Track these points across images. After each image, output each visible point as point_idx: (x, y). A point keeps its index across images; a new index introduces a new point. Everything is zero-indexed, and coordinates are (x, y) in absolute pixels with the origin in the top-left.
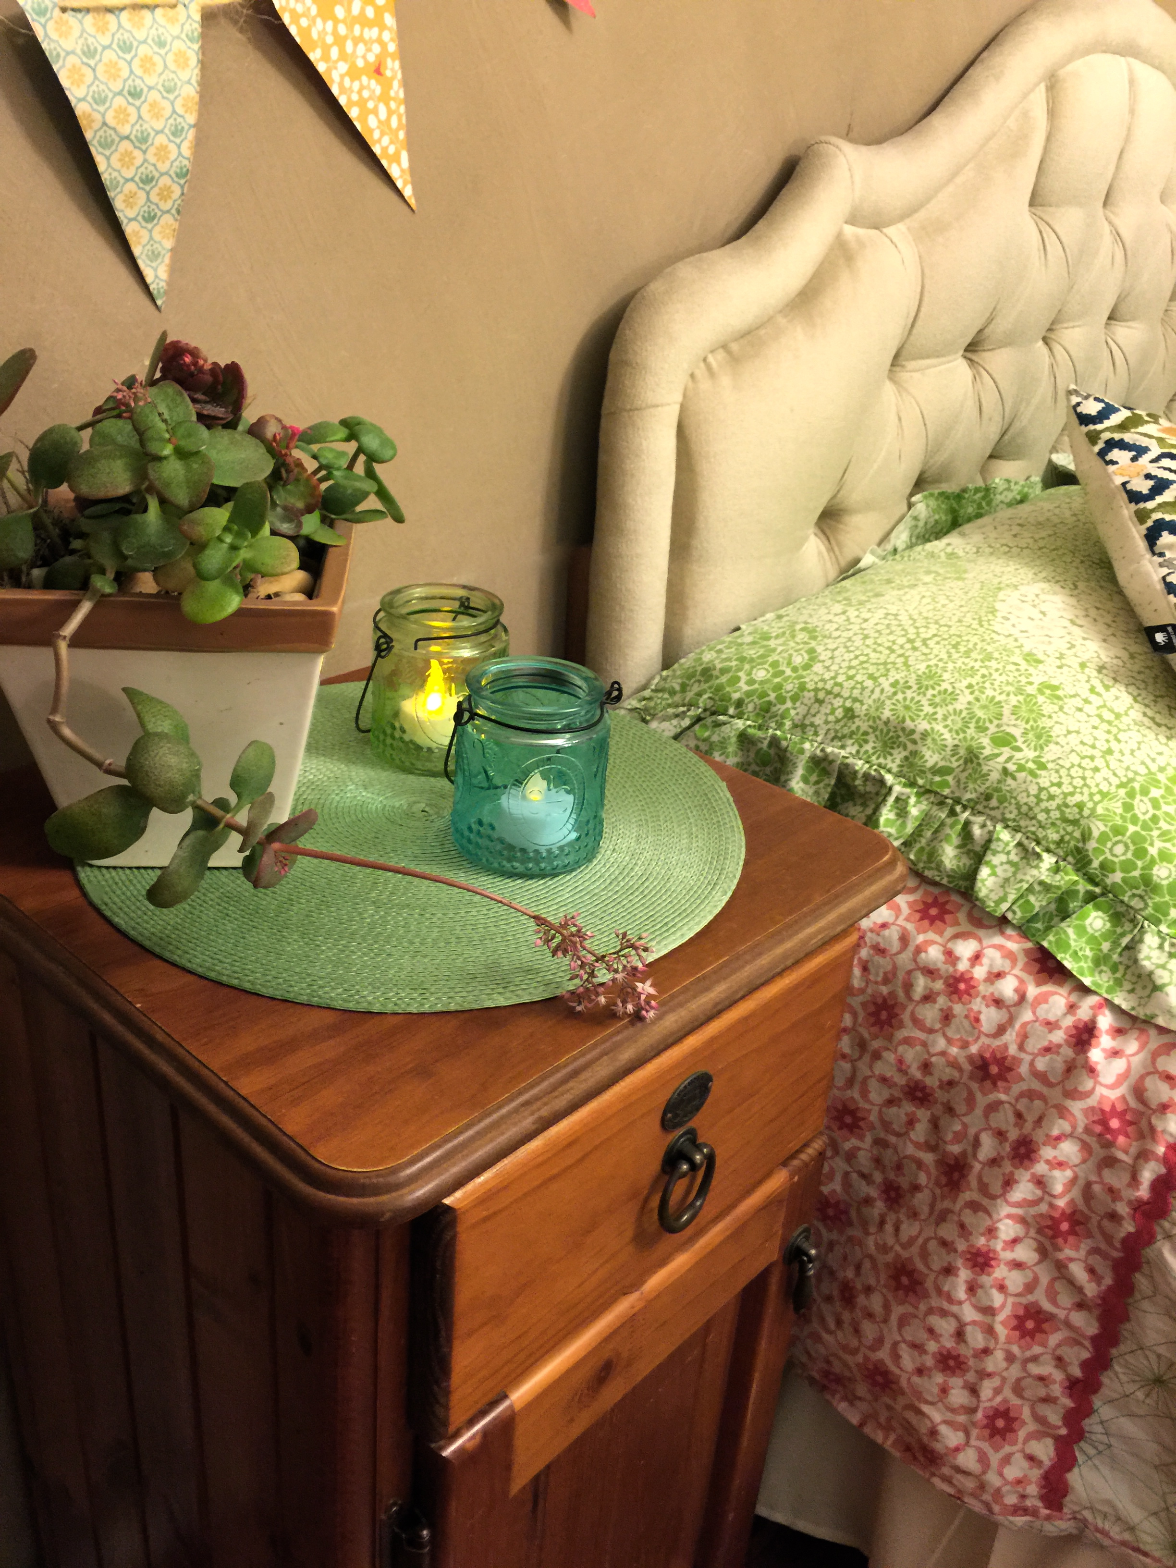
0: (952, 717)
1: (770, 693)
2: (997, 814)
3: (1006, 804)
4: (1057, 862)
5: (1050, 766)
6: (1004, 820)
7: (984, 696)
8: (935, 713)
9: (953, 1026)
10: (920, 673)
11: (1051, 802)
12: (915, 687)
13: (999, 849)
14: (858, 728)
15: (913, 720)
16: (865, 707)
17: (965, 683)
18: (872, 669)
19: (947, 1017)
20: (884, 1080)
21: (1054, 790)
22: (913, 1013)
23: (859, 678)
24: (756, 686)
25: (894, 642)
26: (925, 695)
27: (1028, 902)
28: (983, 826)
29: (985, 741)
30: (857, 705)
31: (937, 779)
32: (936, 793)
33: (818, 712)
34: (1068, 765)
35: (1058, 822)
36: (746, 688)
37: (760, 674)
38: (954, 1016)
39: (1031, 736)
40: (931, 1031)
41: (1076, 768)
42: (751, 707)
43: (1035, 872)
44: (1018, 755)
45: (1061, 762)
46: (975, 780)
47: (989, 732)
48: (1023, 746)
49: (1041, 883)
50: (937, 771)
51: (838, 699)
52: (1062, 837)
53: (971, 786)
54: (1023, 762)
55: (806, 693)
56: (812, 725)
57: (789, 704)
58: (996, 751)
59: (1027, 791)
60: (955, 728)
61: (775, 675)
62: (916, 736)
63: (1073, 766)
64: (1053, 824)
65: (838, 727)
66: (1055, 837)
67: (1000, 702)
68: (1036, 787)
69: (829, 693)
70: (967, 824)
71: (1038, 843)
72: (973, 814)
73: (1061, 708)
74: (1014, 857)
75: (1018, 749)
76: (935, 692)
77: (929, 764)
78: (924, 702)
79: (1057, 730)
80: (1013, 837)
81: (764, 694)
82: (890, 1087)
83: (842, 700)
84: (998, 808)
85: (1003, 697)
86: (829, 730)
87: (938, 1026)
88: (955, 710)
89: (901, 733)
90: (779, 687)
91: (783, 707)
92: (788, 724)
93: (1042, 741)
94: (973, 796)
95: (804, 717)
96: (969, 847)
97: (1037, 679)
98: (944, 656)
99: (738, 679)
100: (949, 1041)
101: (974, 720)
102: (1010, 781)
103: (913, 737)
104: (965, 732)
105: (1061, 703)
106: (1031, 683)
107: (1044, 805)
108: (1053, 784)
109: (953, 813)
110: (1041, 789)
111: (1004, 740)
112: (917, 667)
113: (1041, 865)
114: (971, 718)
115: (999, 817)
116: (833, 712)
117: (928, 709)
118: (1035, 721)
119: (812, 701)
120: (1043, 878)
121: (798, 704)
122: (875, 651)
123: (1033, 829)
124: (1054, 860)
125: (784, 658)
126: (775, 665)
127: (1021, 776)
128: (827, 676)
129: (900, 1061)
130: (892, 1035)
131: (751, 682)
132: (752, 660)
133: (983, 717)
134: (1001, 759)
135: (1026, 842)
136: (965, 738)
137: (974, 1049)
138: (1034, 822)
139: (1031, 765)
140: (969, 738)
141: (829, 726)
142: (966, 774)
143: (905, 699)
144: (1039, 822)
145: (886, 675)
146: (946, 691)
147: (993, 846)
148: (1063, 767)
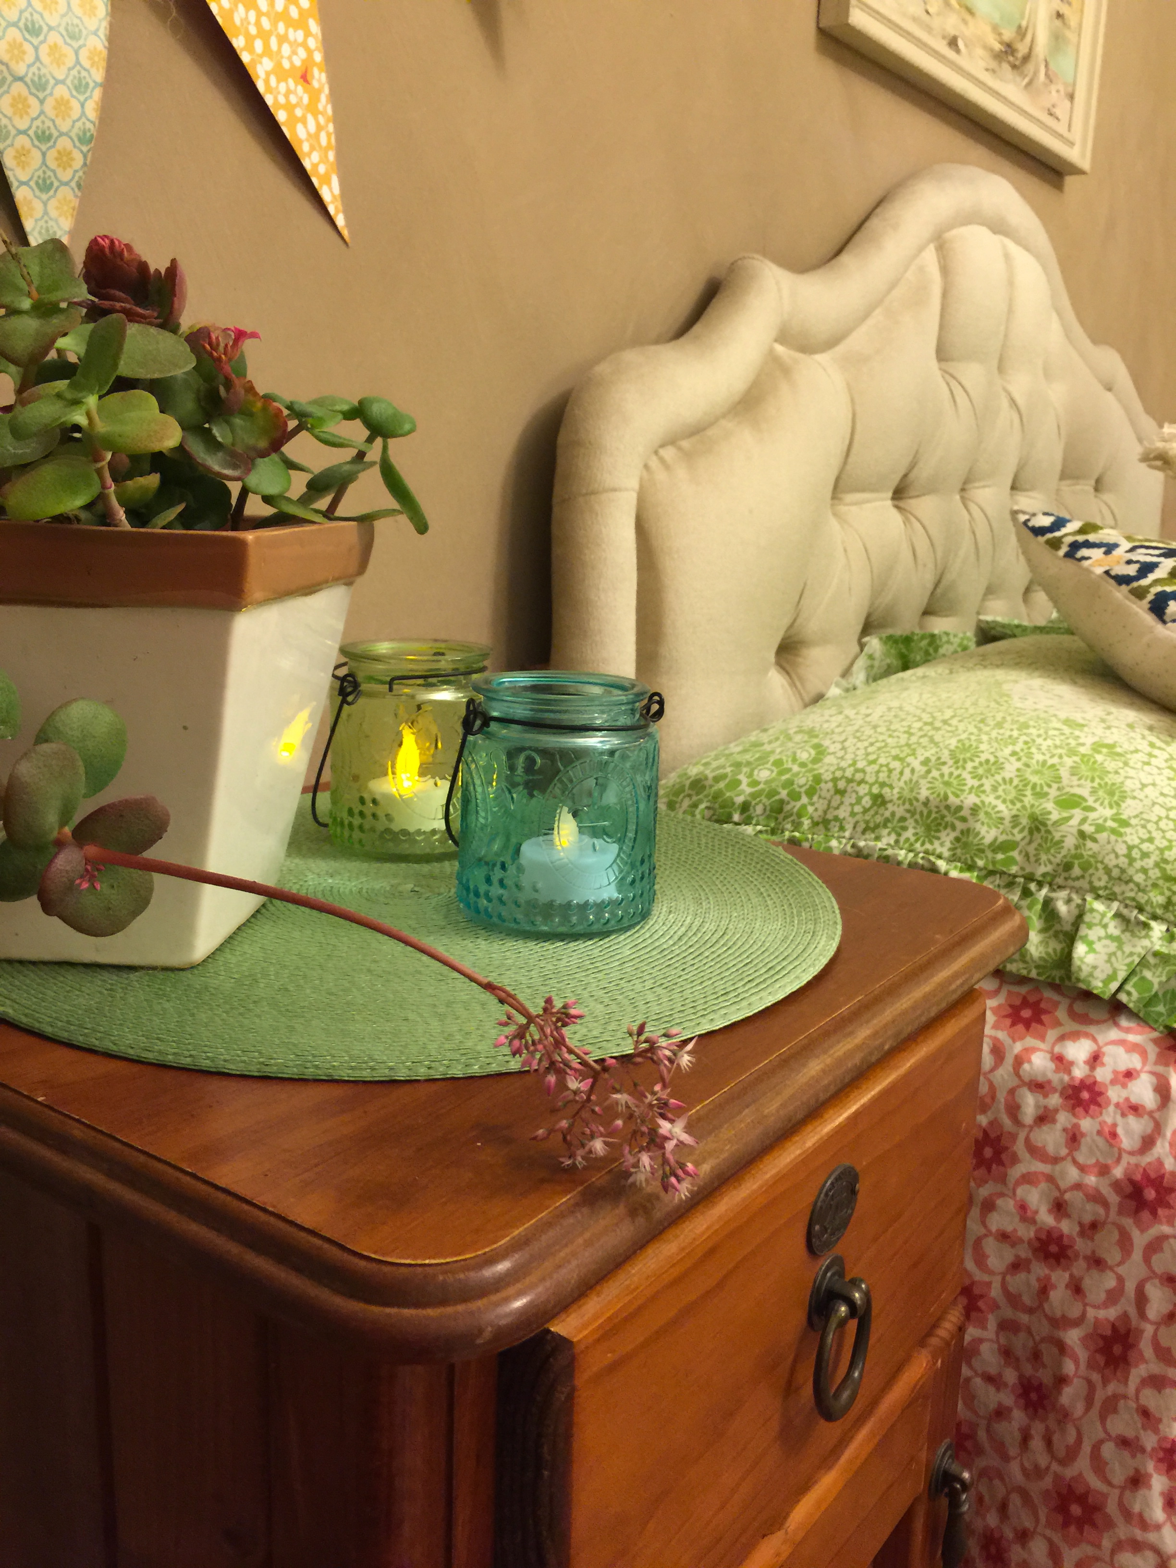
0: (1003, 787)
1: (780, 790)
2: (1082, 884)
3: (1091, 871)
4: (1168, 930)
5: (1133, 822)
6: (1094, 890)
7: (1034, 761)
8: (982, 785)
9: (1084, 1148)
10: (952, 747)
11: (1146, 860)
12: (951, 762)
13: (1096, 921)
14: (893, 814)
15: (957, 796)
16: (896, 791)
17: (1007, 751)
18: (894, 752)
19: (1074, 1138)
20: (1004, 1237)
21: (1145, 847)
22: (1027, 1140)
23: (882, 761)
24: (762, 786)
25: (910, 727)
26: (964, 768)
27: (1143, 979)
28: (1069, 901)
29: (1050, 806)
30: (886, 791)
31: (1000, 856)
32: (1002, 873)
33: (842, 803)
34: (1155, 819)
35: (1161, 882)
36: (749, 790)
37: (763, 774)
38: (1083, 1135)
39: (1101, 793)
40: (1056, 1160)
41: (1165, 821)
42: (759, 809)
43: (1146, 943)
44: (1092, 815)
45: (1145, 816)
46: (1048, 849)
47: (1051, 797)
48: (1097, 805)
49: (1156, 954)
50: (998, 847)
51: (863, 785)
52: (1169, 898)
53: (1044, 857)
54: (1100, 821)
55: (823, 785)
56: (836, 819)
57: (805, 800)
58: (1065, 815)
59: (1114, 851)
60: (1009, 798)
61: (781, 773)
62: (965, 813)
63: (1160, 818)
64: (1155, 885)
65: (867, 817)
66: (1160, 899)
67: (1053, 766)
68: (1124, 847)
69: (850, 781)
70: (1048, 903)
71: (1141, 910)
72: (1052, 890)
73: (1126, 764)
74: (1114, 928)
75: (1091, 809)
76: (976, 764)
77: (988, 840)
78: (965, 775)
79: (1129, 785)
80: (1108, 907)
81: (772, 793)
82: (1013, 1245)
83: (867, 787)
84: (1083, 877)
85: (1055, 760)
86: (857, 823)
87: (1064, 1152)
88: (1004, 779)
89: (945, 812)
90: (789, 783)
91: (798, 805)
92: (806, 823)
93: (1116, 798)
94: (1049, 868)
95: (825, 812)
96: (1057, 927)
97: (1089, 741)
98: (975, 731)
99: (739, 782)
100: (1082, 1169)
101: (1029, 787)
102: (1089, 844)
103: (962, 813)
104: (1021, 801)
105: (1123, 759)
106: (1083, 745)
107: (1138, 864)
108: (1143, 841)
109: (1026, 893)
110: (1130, 848)
111: (1070, 802)
112: (947, 742)
113: (1151, 933)
114: (1025, 785)
115: (1086, 886)
116: (859, 800)
117: (971, 782)
118: (1101, 779)
119: (832, 792)
120: (1157, 948)
121: (815, 798)
122: (890, 736)
123: (1132, 894)
124: (1164, 928)
125: (787, 756)
126: (778, 763)
127: (1102, 837)
128: (843, 764)
129: (1023, 1207)
130: (1006, 1175)
131: (754, 783)
132: (748, 763)
133: (1039, 782)
134: (1074, 822)
135: (1125, 912)
136: (1024, 807)
137: (1118, 1172)
138: (1131, 885)
139: (1110, 824)
140: (1028, 806)
141: (858, 817)
142: (1034, 845)
143: (942, 775)
144: (1138, 885)
145: (914, 754)
146: (987, 761)
147: (1087, 918)
148: (1149, 821)
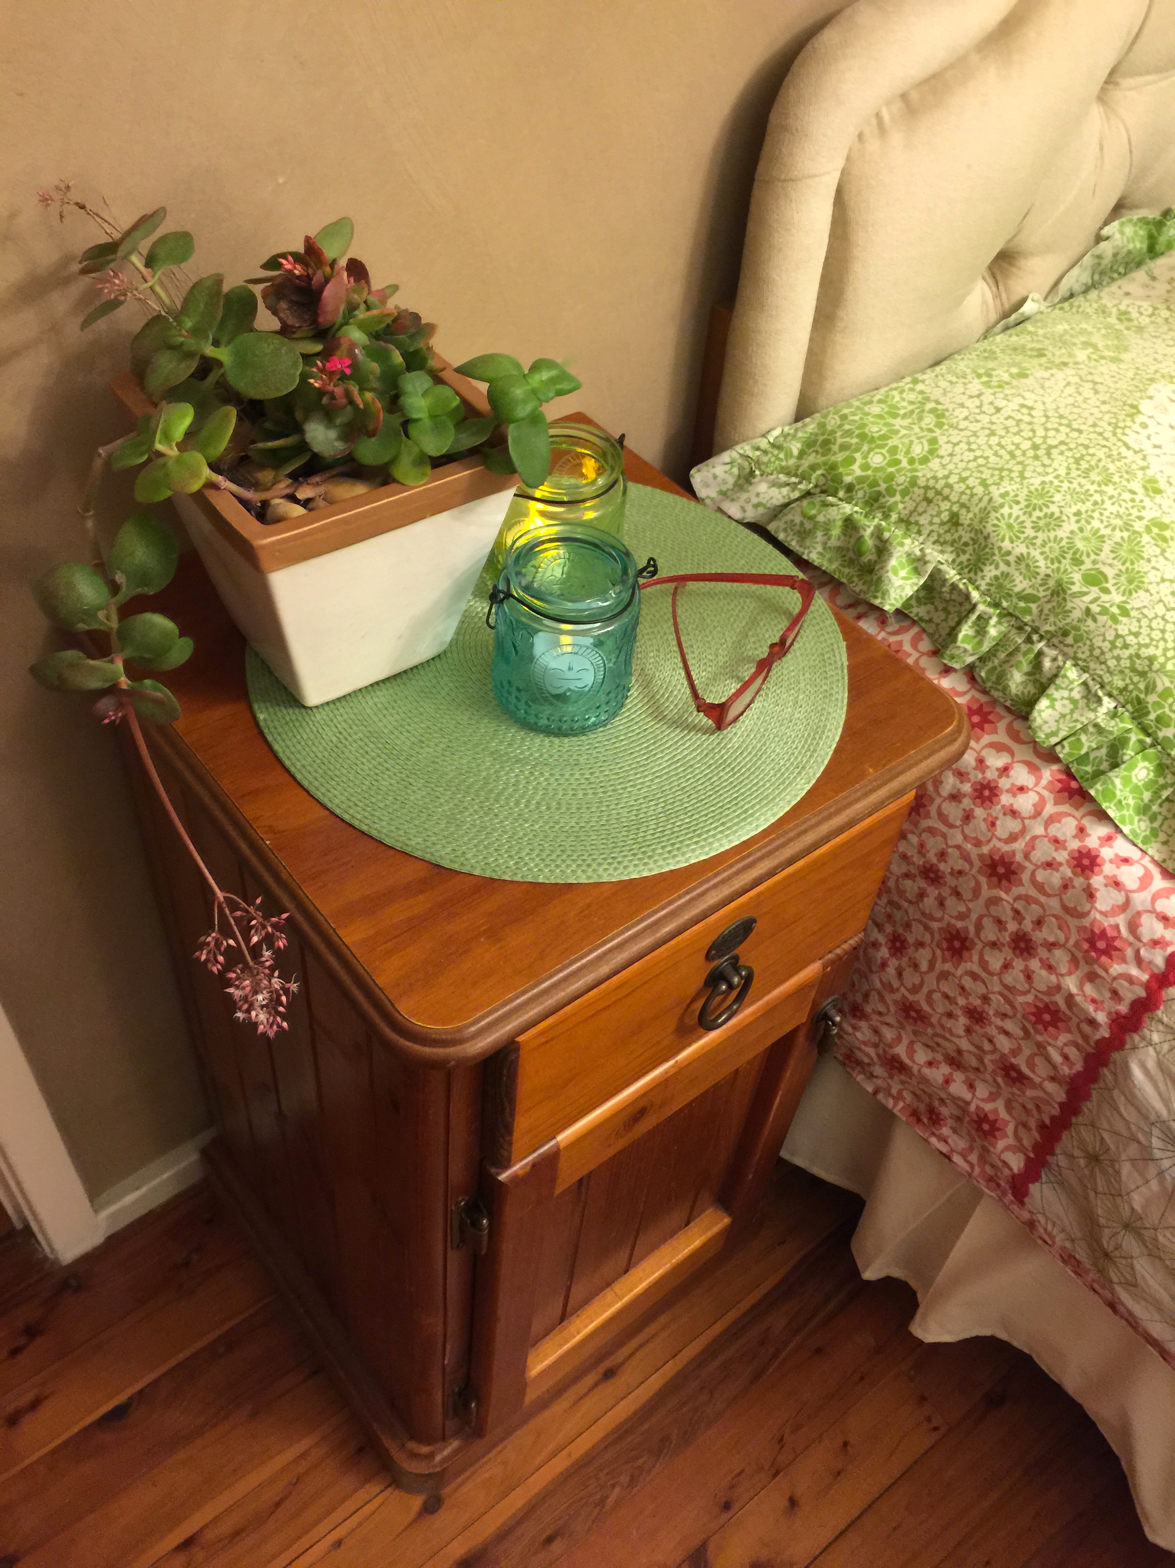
0: (1052, 544)
1: (881, 483)
2: (1070, 651)
3: (1080, 644)
4: (1116, 707)
5: (1133, 613)
6: (1075, 658)
7: (1089, 527)
8: (1036, 537)
10: (1032, 489)
11: (1124, 651)
12: (1023, 504)
13: (1063, 686)
14: (960, 537)
15: (1012, 542)
16: (971, 515)
17: (1074, 509)
18: (986, 474)
19: (968, 817)
20: (904, 857)
21: (1131, 640)
23: (971, 482)
24: (870, 473)
26: (1030, 516)
27: (1079, 740)
28: (1054, 659)
29: (1077, 577)
30: (963, 512)
31: (1022, 604)
32: (1017, 618)
33: (925, 512)
34: (1151, 616)
35: (1127, 671)
36: (859, 472)
37: (877, 459)
39: (1123, 579)
41: (1159, 620)
42: (860, 494)
43: (1092, 715)
44: (1105, 597)
45: (1145, 611)
46: (1058, 614)
47: (1083, 567)
48: (1113, 589)
49: (1096, 726)
50: (1022, 597)
51: (946, 502)
52: (1127, 685)
53: (1052, 619)
54: (1107, 605)
55: (916, 489)
56: (917, 523)
57: (898, 498)
58: (1085, 589)
59: (1104, 635)
60: (1052, 556)
61: (890, 464)
62: (1011, 559)
63: (1156, 617)
64: (1121, 672)
65: (941, 531)
66: (1121, 684)
67: (1103, 536)
68: (1113, 633)
69: (938, 493)
70: (1040, 654)
71: (1102, 687)
72: (1048, 645)
73: (1163, 551)
74: (1076, 694)
75: (1106, 591)
76: (1041, 515)
77: (1017, 589)
78: (1028, 524)
79: (1153, 576)
80: (1080, 676)
81: (875, 483)
82: (908, 864)
83: (949, 504)
84: (1072, 646)
85: (1107, 532)
86: (932, 531)
87: (958, 823)
88: (1056, 537)
89: (996, 552)
90: (890, 478)
91: (892, 500)
92: (894, 517)
93: (1132, 587)
94: (1052, 629)
95: (911, 513)
96: (1037, 676)
97: (1148, 515)
98: (1062, 472)
99: (854, 460)
100: (966, 838)
101: (1071, 551)
102: (1090, 622)
103: (1008, 558)
104: (1060, 562)
105: (1165, 545)
106: (1140, 518)
107: (1116, 652)
108: (1131, 633)
109: (1029, 640)
110: (1118, 636)
111: (1095, 579)
112: (1032, 481)
113: (1099, 709)
114: (1069, 548)
115: (1071, 654)
116: (939, 513)
117: (1029, 532)
118: (1132, 563)
119: (921, 498)
120: (1099, 720)
121: (907, 499)
122: (996, 454)
123: (1101, 673)
124: (1113, 705)
125: (903, 444)
126: (894, 450)
127: (1102, 619)
128: (940, 475)
129: (922, 846)
130: (921, 823)
131: (865, 467)
132: (872, 440)
133: (1085, 549)
134: (1087, 599)
135: (1091, 683)
136: (1058, 569)
137: (985, 849)
138: (1103, 666)
139: (1115, 610)
140: (1062, 570)
141: (934, 527)
142: (1049, 606)
143: (1010, 515)
144: (1108, 668)
145: (998, 484)
146: (1053, 514)
147: (1058, 681)
148: (1145, 616)
